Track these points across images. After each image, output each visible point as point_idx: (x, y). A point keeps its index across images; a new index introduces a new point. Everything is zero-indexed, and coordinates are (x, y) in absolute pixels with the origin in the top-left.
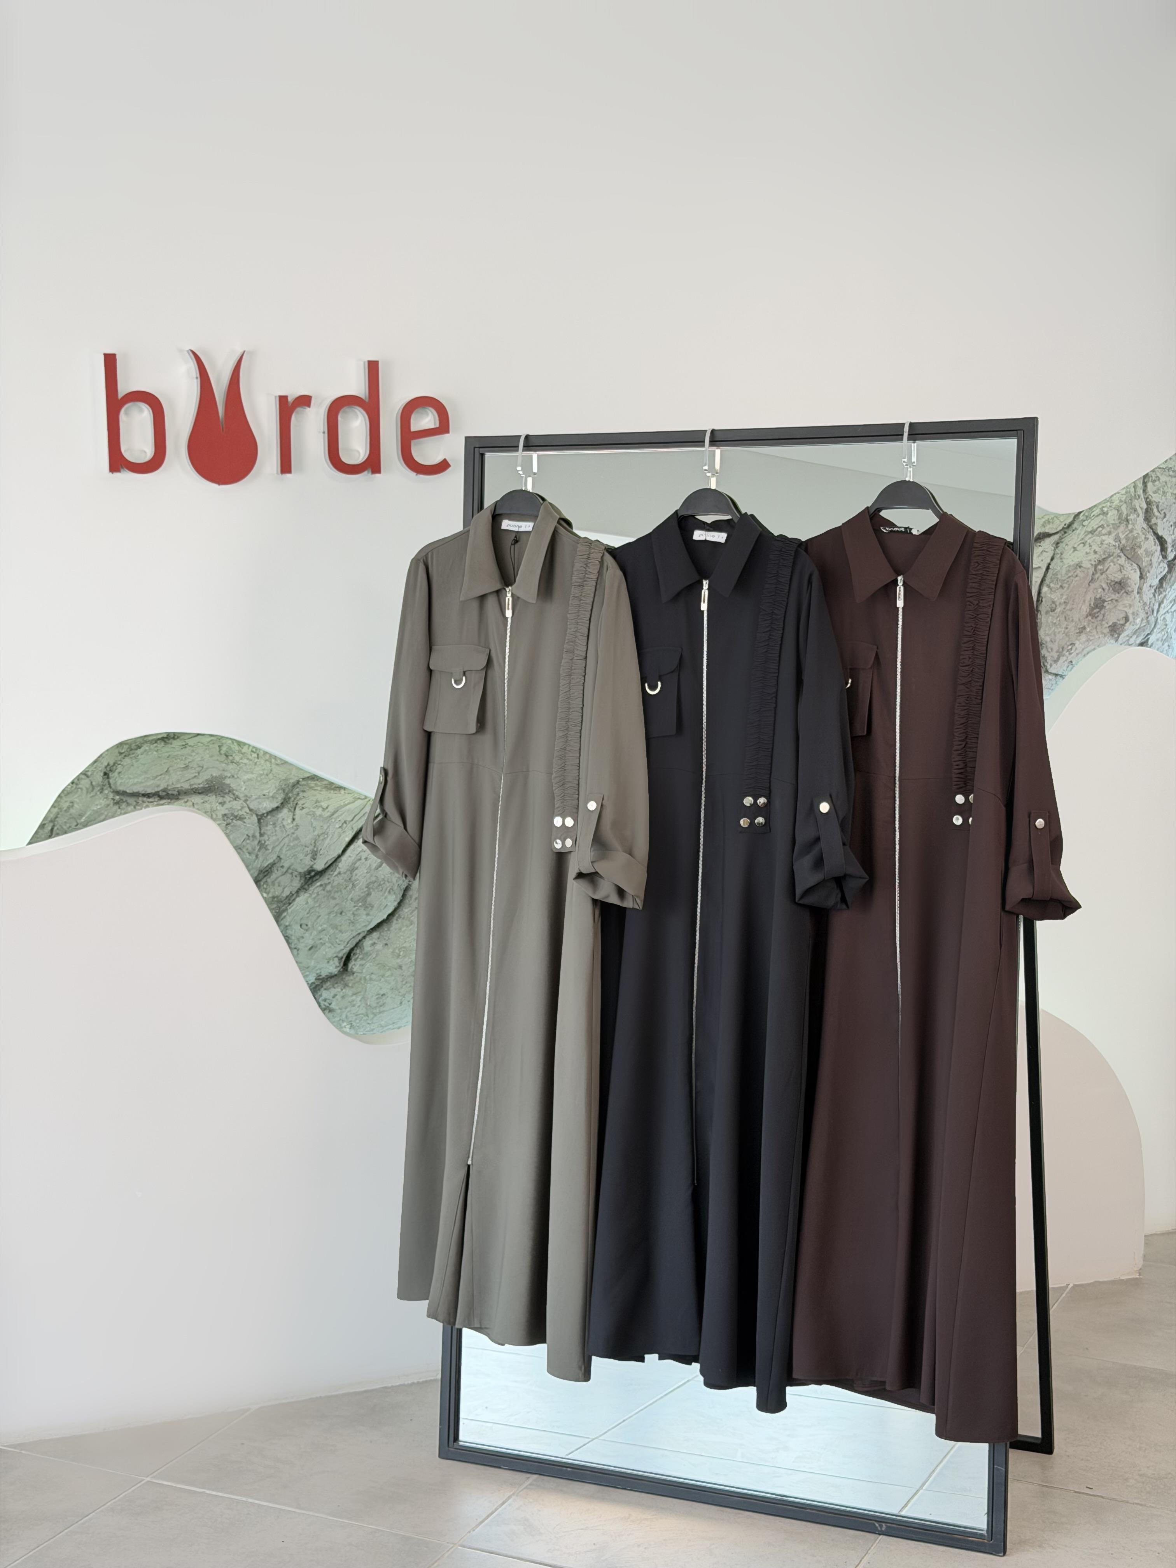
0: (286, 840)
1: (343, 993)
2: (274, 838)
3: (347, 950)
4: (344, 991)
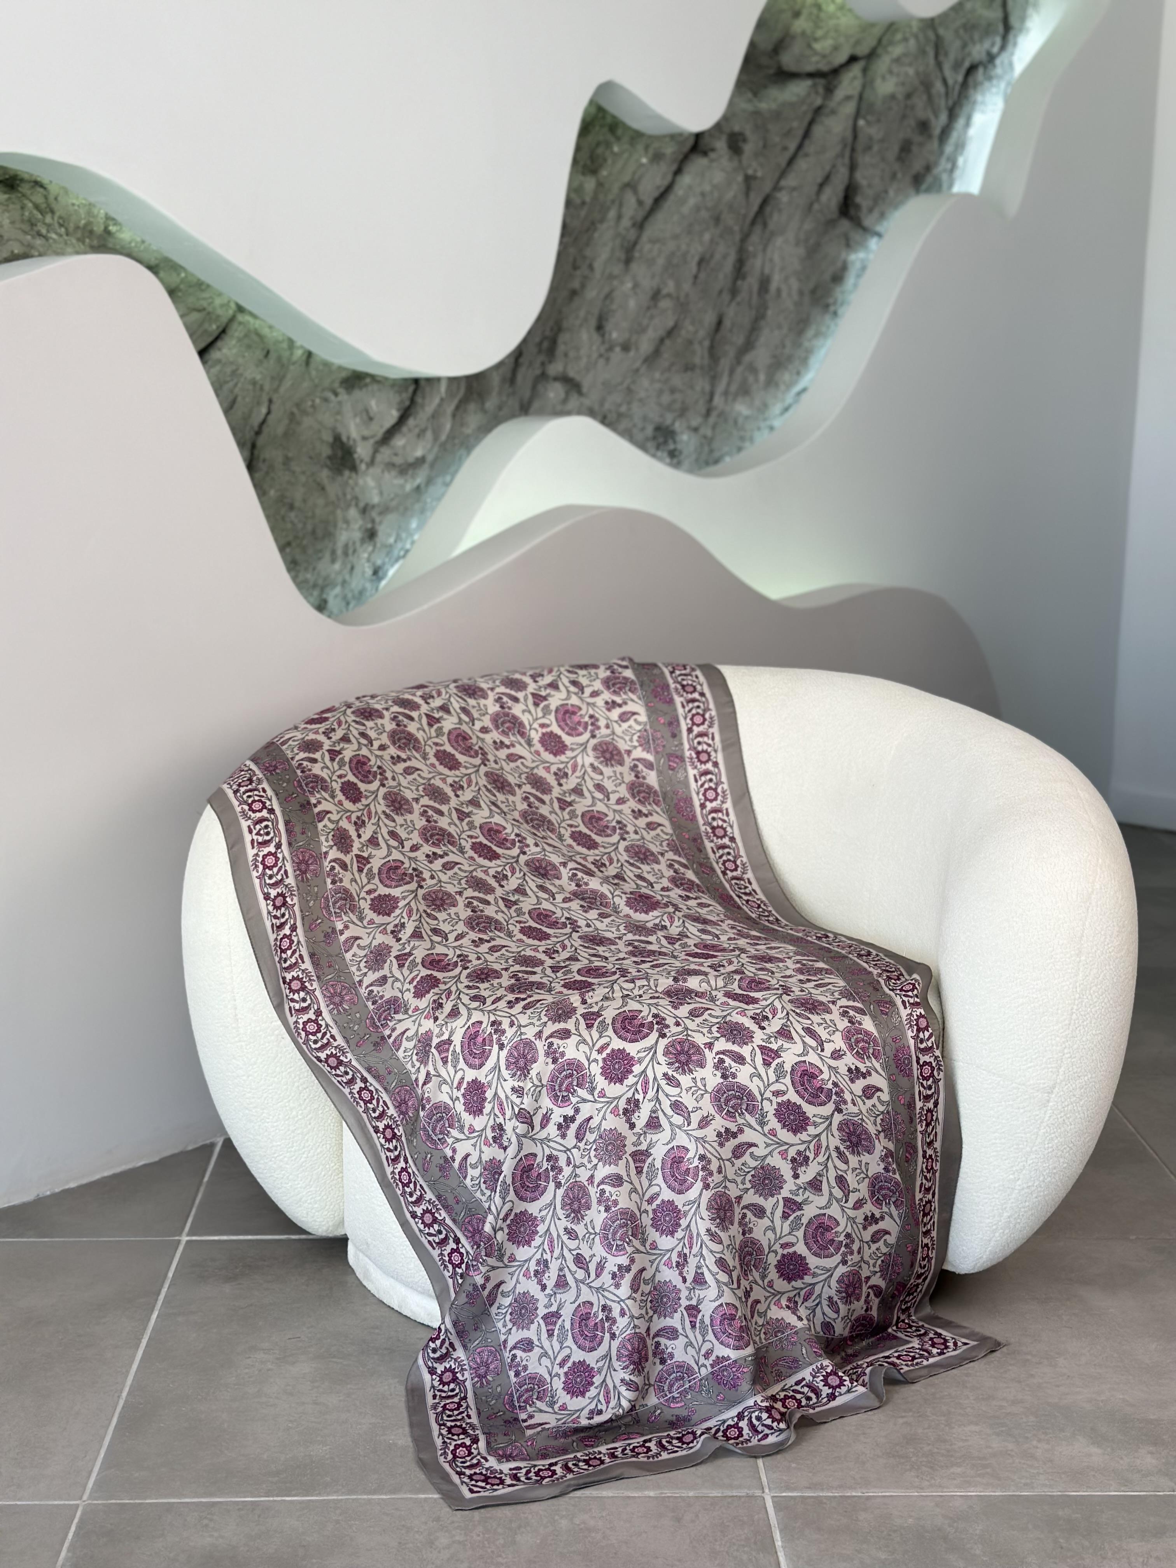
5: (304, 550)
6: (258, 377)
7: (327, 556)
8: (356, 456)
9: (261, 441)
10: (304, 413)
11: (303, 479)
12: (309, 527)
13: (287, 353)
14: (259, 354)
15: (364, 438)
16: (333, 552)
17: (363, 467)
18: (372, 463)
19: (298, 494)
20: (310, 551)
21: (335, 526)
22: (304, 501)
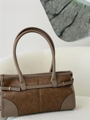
0: (50, 7)
2: (48, 7)
3: (62, 31)
5: (82, 35)
6: (75, 8)
9: (76, 19)
10: (84, 14)
11: (83, 24)
12: (83, 31)
13: (81, 5)
14: (76, 5)
19: (81, 26)
20: (83, 35)
22: (83, 27)
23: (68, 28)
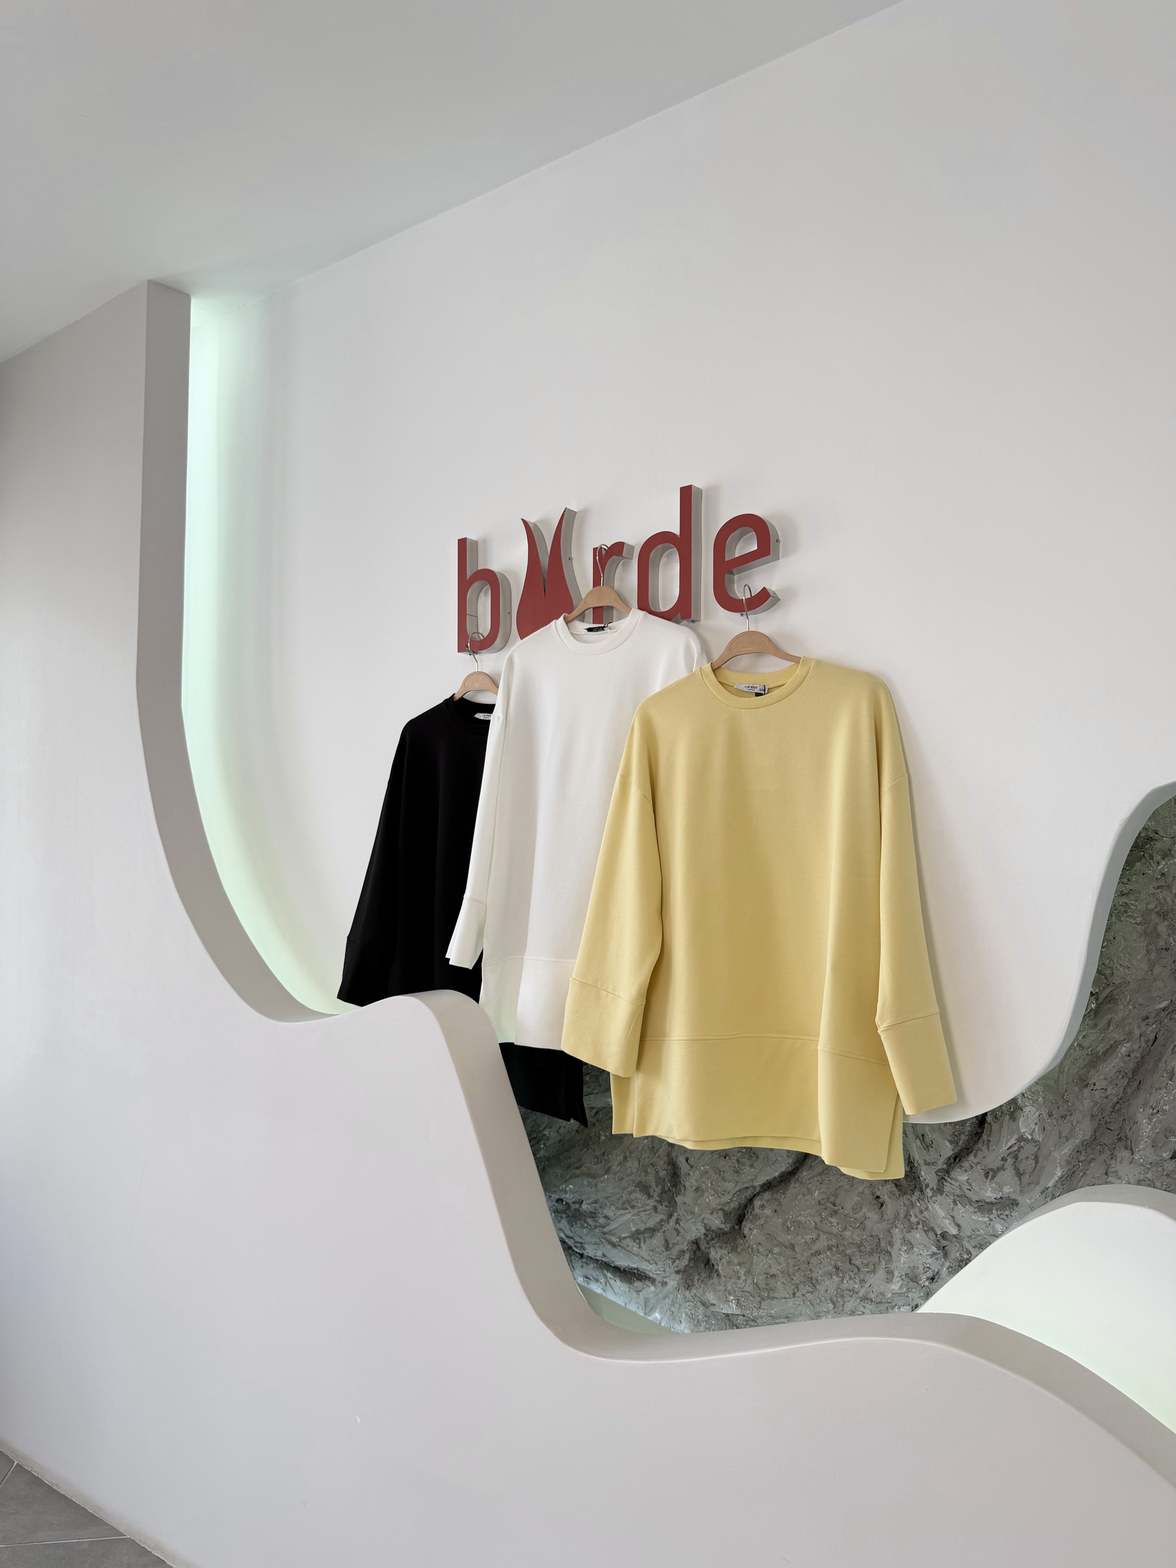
1: (729, 1258)
4: (730, 1254)
7: (881, 1273)
8: (922, 1179)
15: (927, 1164)
16: (890, 1273)
17: (929, 1192)
18: (940, 1190)
21: (891, 1244)
23: (767, 1195)
